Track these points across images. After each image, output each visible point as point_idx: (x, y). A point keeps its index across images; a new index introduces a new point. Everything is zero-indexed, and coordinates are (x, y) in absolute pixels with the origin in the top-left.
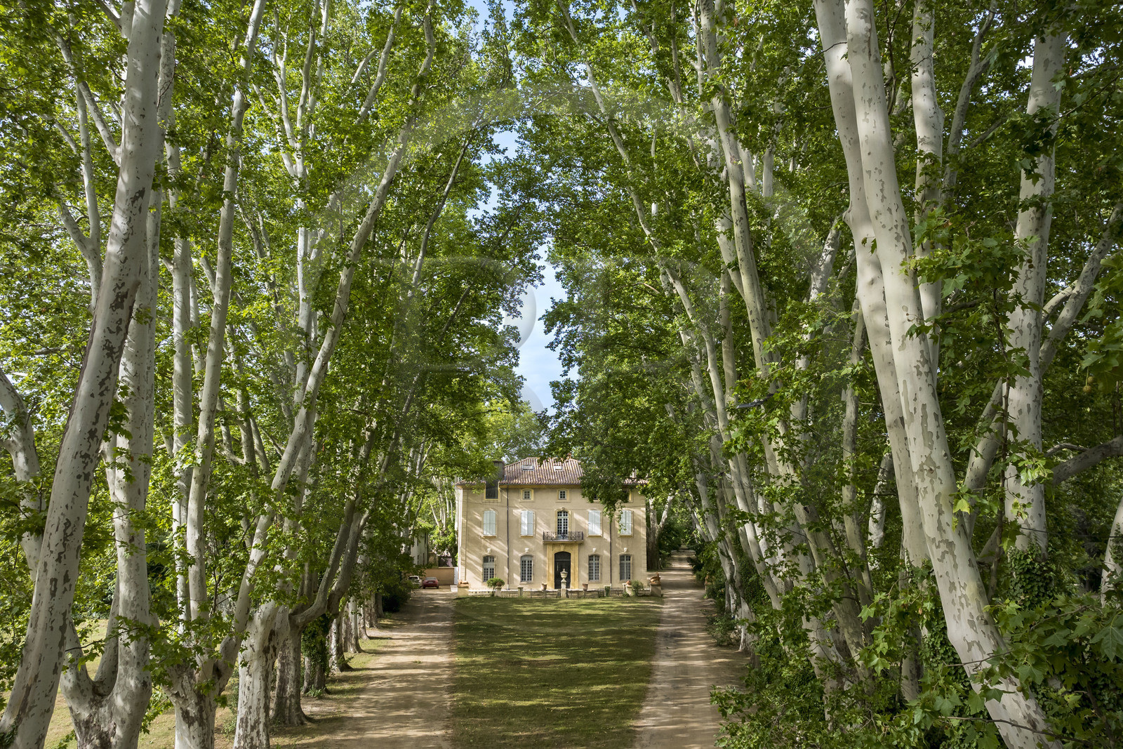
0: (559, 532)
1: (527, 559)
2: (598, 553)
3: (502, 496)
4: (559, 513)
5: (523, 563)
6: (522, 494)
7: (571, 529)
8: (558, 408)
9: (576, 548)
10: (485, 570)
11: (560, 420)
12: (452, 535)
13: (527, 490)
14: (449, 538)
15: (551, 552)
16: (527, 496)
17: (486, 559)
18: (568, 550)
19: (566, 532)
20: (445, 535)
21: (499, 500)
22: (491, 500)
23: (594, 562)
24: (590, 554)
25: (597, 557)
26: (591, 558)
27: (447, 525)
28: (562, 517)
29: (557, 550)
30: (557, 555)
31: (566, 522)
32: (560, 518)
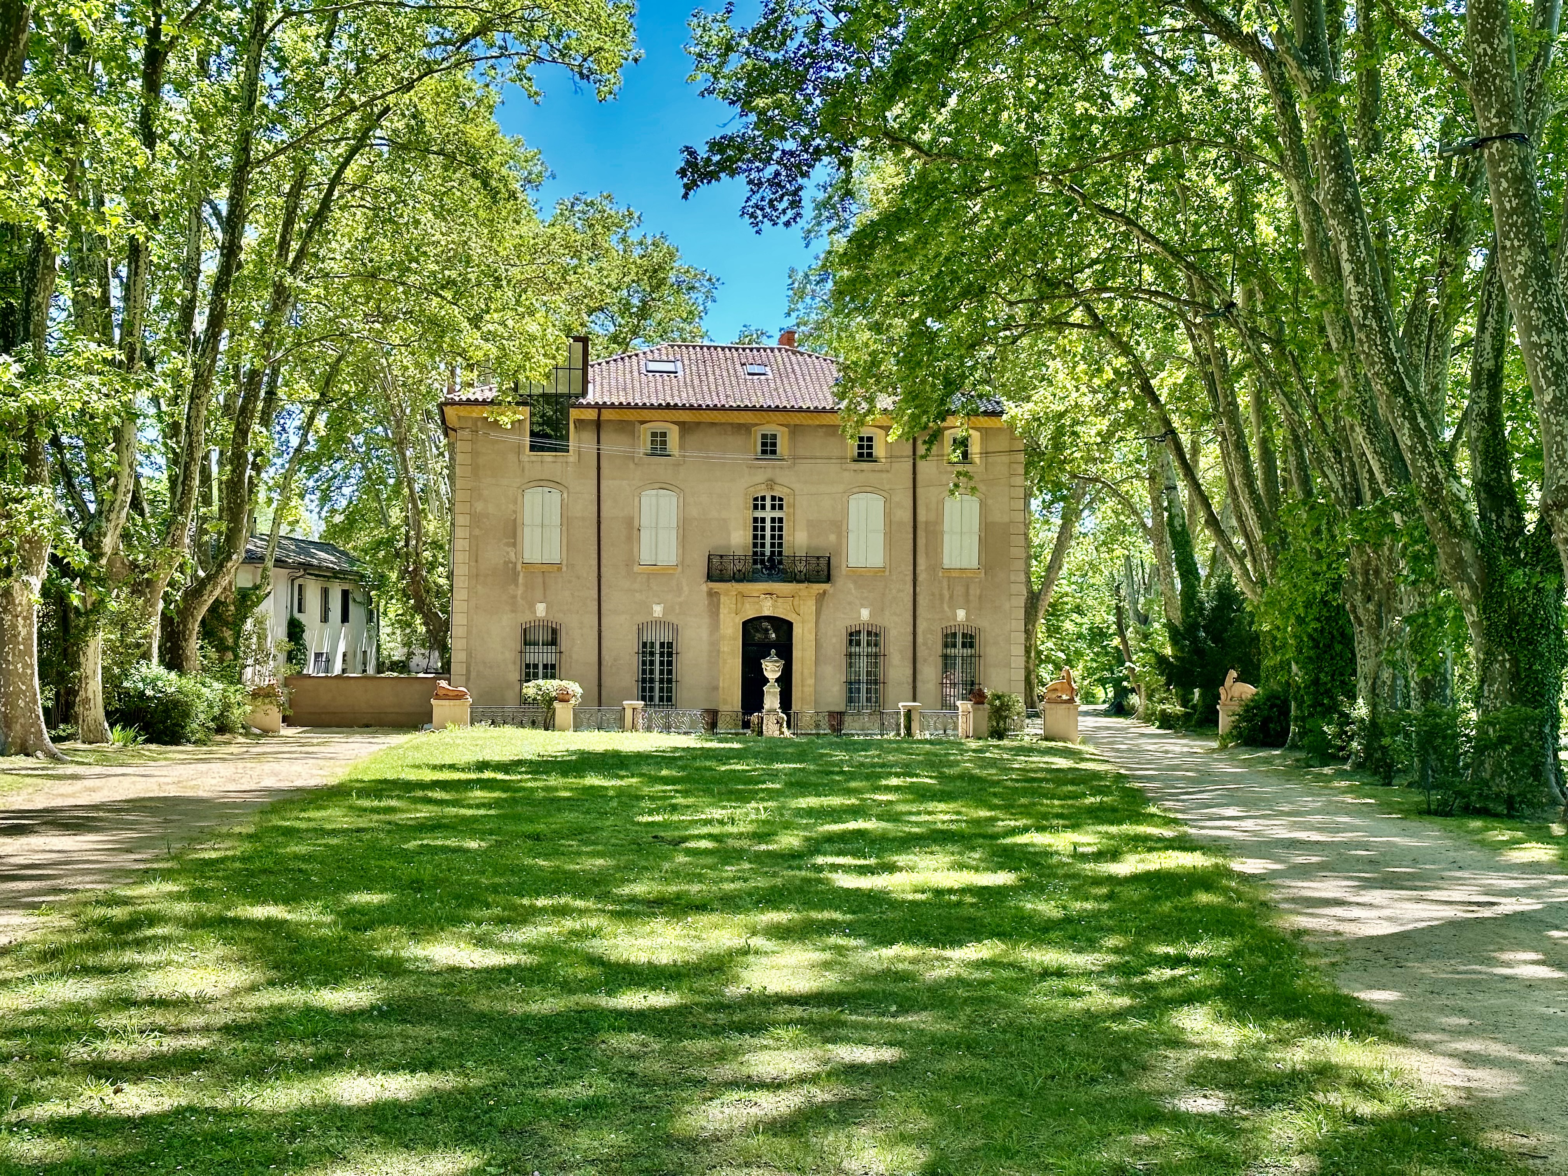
0: (758, 558)
1: (657, 637)
2: (876, 624)
3: (581, 443)
4: (758, 500)
5: (646, 649)
6: (644, 441)
7: (794, 545)
9: (811, 607)
10: (530, 669)
13: (658, 427)
15: (732, 619)
16: (659, 447)
18: (784, 611)
19: (777, 559)
21: (572, 456)
22: (548, 455)
23: (864, 649)
24: (854, 624)
25: (875, 636)
26: (853, 638)
28: (768, 514)
29: (750, 610)
30: (750, 627)
31: (781, 529)
32: (759, 514)
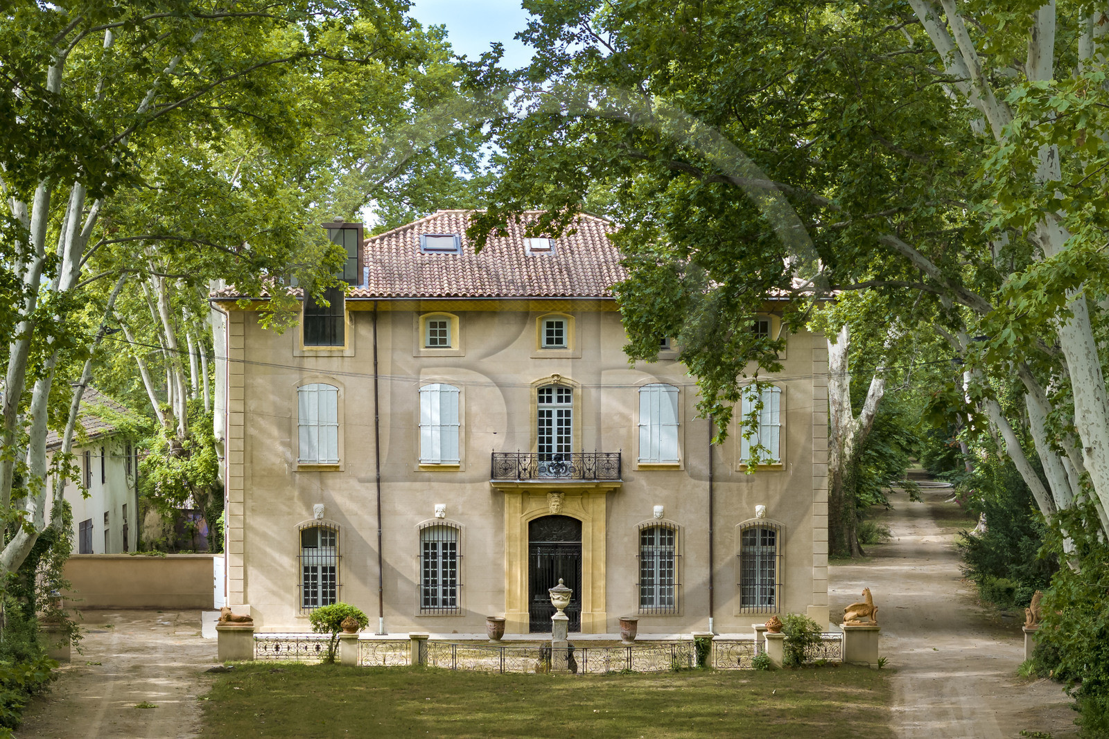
0: (544, 454)
1: (440, 538)
2: (670, 521)
3: (357, 336)
4: (544, 393)
5: (428, 550)
6: (423, 332)
7: (583, 441)
8: (539, 43)
9: (600, 505)
10: (308, 572)
11: (546, 85)
12: (205, 453)
13: (438, 317)
14: (197, 462)
15: (517, 518)
16: (438, 338)
17: (309, 537)
18: (572, 510)
19: (564, 454)
20: (183, 453)
21: (348, 349)
22: (323, 349)
23: (657, 548)
24: (647, 522)
25: (668, 533)
26: (646, 535)
27: (189, 422)
28: (554, 406)
29: (537, 509)
30: (537, 527)
31: (568, 423)
32: (545, 406)
